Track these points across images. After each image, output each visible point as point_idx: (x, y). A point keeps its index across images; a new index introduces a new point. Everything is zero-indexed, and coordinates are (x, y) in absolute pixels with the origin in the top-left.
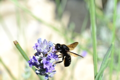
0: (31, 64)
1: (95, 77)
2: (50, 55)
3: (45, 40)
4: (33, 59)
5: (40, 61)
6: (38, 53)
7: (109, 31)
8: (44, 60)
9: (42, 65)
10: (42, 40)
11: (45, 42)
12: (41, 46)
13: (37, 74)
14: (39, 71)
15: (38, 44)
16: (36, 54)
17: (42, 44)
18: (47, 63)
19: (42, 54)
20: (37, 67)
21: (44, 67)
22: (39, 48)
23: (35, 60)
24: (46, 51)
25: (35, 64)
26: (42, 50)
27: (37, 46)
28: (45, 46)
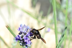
2: (28, 34)
3: (25, 25)
5: (22, 37)
6: (21, 33)
9: (23, 40)
10: (23, 25)
11: (25, 26)
12: (22, 29)
15: (20, 28)
17: (23, 27)
18: (26, 39)
19: (23, 33)
22: (21, 30)
23: (19, 37)
24: (26, 32)
25: (19, 39)
26: (23, 31)
27: (20, 29)
28: (25, 29)
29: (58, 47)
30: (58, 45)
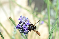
0: (17, 27)
1: (49, 34)
2: (26, 23)
3: (24, 16)
4: (18, 26)
5: (22, 26)
6: (21, 23)
7: (54, 11)
8: (24, 26)
9: (23, 28)
10: (23, 16)
11: (24, 17)
12: (22, 19)
13: (20, 32)
14: (21, 31)
15: (21, 18)
16: (20, 23)
17: (22, 18)
18: (25, 27)
19: (22, 23)
20: (20, 29)
21: (24, 29)
22: (21, 20)
23: (19, 26)
24: (25, 21)
25: (19, 28)
26: (23, 21)
27: (20, 19)
28: (24, 19)
29: (50, 33)
30: (50, 32)
